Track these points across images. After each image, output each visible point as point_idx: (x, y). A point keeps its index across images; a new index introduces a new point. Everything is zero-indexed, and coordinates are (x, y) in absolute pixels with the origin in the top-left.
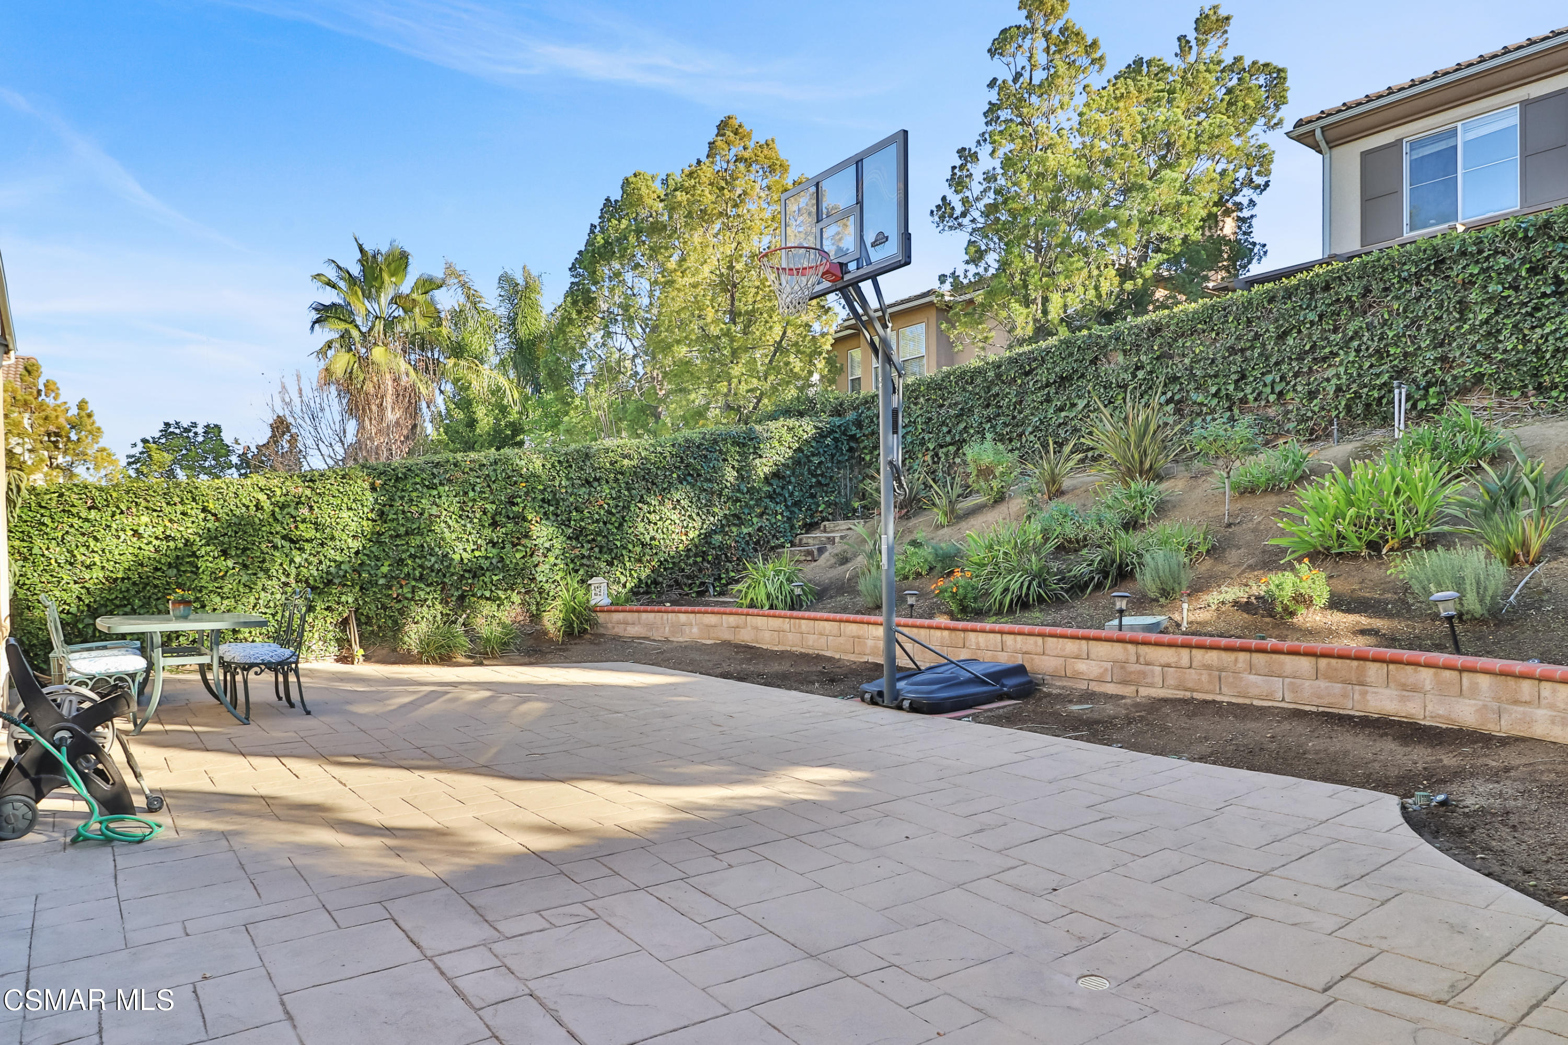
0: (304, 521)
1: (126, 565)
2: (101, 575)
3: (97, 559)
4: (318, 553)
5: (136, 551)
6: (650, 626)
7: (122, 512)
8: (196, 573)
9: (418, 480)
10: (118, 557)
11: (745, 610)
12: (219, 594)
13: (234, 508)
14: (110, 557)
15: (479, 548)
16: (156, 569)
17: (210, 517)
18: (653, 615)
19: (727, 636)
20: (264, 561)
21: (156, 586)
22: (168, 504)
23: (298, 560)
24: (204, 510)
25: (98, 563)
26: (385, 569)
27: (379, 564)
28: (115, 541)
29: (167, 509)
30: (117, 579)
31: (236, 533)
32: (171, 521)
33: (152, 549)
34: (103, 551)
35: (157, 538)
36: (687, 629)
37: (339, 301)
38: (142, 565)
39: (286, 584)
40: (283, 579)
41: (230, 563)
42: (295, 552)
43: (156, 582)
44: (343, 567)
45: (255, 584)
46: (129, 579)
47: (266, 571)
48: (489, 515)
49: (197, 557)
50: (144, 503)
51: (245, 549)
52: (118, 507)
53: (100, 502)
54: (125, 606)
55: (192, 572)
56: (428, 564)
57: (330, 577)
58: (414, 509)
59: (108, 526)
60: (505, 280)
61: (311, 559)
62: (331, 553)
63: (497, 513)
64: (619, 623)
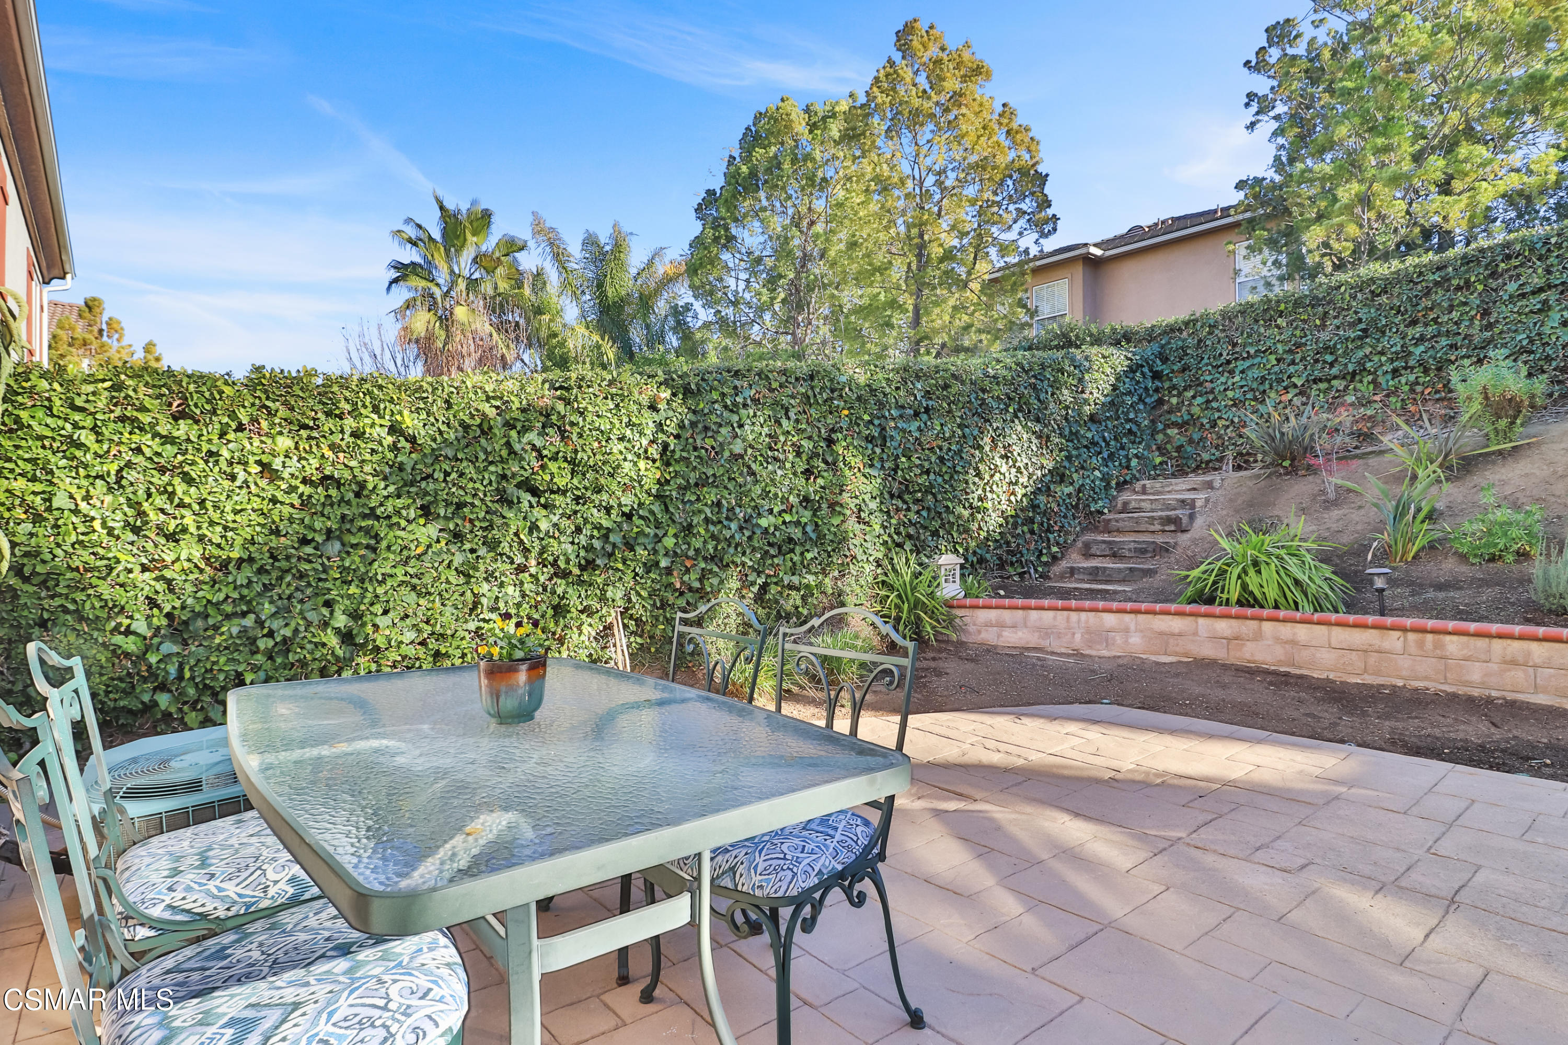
0: (554, 458)
1: (247, 533)
2: (196, 553)
3: (189, 520)
4: (575, 512)
5: (266, 506)
6: (1046, 632)
7: (240, 428)
8: (374, 550)
9: (715, 395)
10: (230, 517)
11: (1235, 610)
12: (414, 588)
13: (444, 428)
14: (216, 516)
15: (789, 509)
16: (304, 541)
17: (403, 443)
18: (1051, 614)
19: (1208, 651)
20: (490, 527)
21: (302, 576)
22: (328, 414)
23: (544, 525)
24: (394, 429)
25: (192, 529)
26: (669, 542)
27: (660, 533)
28: (226, 484)
29: (329, 424)
30: (229, 559)
31: (447, 474)
32: (332, 447)
33: (297, 502)
34: (202, 503)
35: (305, 481)
36: (1119, 639)
37: (418, 259)
38: (276, 532)
39: (522, 569)
40: (519, 559)
41: (432, 530)
42: (538, 512)
43: (304, 566)
44: (612, 538)
45: (476, 569)
46: (251, 560)
47: (493, 545)
48: (804, 457)
49: (378, 518)
50: (283, 412)
51: (460, 506)
52: (233, 415)
53: (197, 404)
54: (244, 614)
55: (368, 547)
56: (727, 534)
57: (591, 556)
58: (709, 442)
59: (211, 454)
60: (590, 242)
61: (565, 523)
62: (597, 516)
63: (814, 455)
64: (989, 624)
